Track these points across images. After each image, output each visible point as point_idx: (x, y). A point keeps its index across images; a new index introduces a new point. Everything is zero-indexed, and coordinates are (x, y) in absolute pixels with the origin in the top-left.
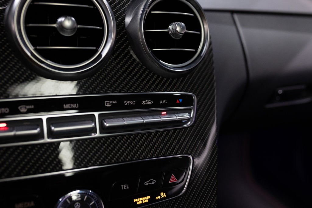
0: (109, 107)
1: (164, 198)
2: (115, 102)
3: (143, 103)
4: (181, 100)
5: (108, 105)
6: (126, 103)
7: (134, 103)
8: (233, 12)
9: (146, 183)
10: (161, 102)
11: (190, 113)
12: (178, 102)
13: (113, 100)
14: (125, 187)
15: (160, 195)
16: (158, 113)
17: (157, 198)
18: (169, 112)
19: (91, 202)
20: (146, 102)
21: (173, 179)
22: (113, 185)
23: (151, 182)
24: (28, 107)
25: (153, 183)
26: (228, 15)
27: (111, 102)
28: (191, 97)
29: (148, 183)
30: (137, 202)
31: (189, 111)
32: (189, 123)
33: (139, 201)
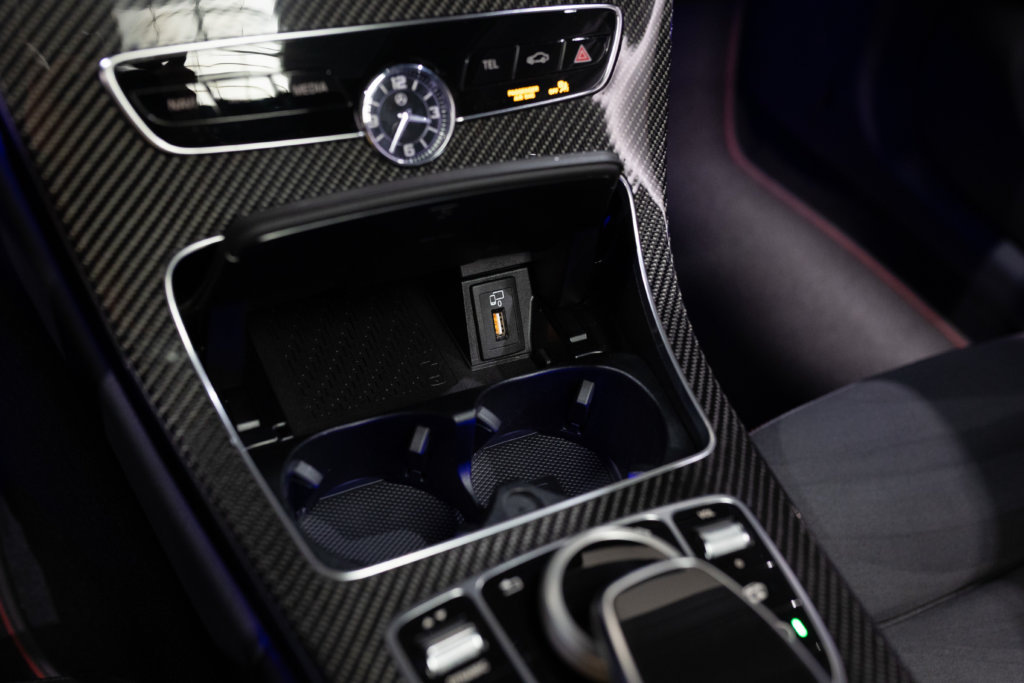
1: (564, 94)
9: (531, 60)
14: (490, 64)
15: (556, 86)
17: (552, 91)
19: (425, 94)
21: (582, 56)
22: (467, 61)
23: (539, 57)
25: (543, 60)
29: (536, 59)
30: (512, 98)
33: (519, 94)
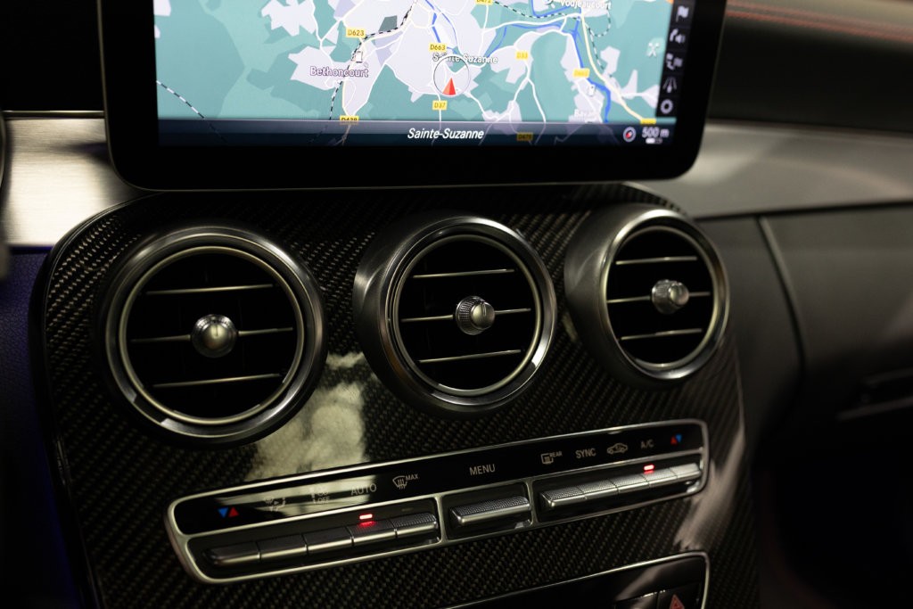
0: (549, 465)
2: (559, 454)
3: (610, 451)
4: (679, 437)
5: (548, 462)
6: (579, 454)
7: (593, 452)
8: (758, 216)
10: (643, 445)
11: (698, 464)
12: (673, 441)
13: (555, 450)
16: (638, 470)
18: (660, 466)
20: (614, 449)
21: (676, 606)
24: (408, 478)
26: (750, 223)
27: (552, 455)
28: (698, 428)
31: (695, 459)
32: (697, 483)
